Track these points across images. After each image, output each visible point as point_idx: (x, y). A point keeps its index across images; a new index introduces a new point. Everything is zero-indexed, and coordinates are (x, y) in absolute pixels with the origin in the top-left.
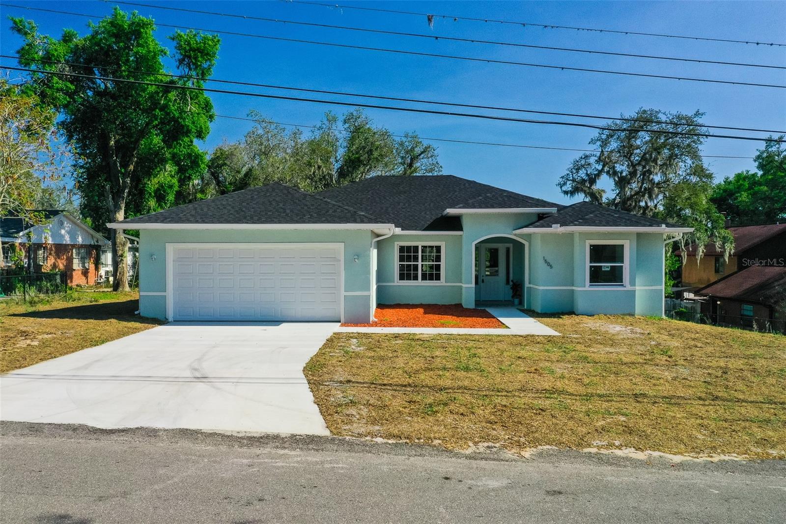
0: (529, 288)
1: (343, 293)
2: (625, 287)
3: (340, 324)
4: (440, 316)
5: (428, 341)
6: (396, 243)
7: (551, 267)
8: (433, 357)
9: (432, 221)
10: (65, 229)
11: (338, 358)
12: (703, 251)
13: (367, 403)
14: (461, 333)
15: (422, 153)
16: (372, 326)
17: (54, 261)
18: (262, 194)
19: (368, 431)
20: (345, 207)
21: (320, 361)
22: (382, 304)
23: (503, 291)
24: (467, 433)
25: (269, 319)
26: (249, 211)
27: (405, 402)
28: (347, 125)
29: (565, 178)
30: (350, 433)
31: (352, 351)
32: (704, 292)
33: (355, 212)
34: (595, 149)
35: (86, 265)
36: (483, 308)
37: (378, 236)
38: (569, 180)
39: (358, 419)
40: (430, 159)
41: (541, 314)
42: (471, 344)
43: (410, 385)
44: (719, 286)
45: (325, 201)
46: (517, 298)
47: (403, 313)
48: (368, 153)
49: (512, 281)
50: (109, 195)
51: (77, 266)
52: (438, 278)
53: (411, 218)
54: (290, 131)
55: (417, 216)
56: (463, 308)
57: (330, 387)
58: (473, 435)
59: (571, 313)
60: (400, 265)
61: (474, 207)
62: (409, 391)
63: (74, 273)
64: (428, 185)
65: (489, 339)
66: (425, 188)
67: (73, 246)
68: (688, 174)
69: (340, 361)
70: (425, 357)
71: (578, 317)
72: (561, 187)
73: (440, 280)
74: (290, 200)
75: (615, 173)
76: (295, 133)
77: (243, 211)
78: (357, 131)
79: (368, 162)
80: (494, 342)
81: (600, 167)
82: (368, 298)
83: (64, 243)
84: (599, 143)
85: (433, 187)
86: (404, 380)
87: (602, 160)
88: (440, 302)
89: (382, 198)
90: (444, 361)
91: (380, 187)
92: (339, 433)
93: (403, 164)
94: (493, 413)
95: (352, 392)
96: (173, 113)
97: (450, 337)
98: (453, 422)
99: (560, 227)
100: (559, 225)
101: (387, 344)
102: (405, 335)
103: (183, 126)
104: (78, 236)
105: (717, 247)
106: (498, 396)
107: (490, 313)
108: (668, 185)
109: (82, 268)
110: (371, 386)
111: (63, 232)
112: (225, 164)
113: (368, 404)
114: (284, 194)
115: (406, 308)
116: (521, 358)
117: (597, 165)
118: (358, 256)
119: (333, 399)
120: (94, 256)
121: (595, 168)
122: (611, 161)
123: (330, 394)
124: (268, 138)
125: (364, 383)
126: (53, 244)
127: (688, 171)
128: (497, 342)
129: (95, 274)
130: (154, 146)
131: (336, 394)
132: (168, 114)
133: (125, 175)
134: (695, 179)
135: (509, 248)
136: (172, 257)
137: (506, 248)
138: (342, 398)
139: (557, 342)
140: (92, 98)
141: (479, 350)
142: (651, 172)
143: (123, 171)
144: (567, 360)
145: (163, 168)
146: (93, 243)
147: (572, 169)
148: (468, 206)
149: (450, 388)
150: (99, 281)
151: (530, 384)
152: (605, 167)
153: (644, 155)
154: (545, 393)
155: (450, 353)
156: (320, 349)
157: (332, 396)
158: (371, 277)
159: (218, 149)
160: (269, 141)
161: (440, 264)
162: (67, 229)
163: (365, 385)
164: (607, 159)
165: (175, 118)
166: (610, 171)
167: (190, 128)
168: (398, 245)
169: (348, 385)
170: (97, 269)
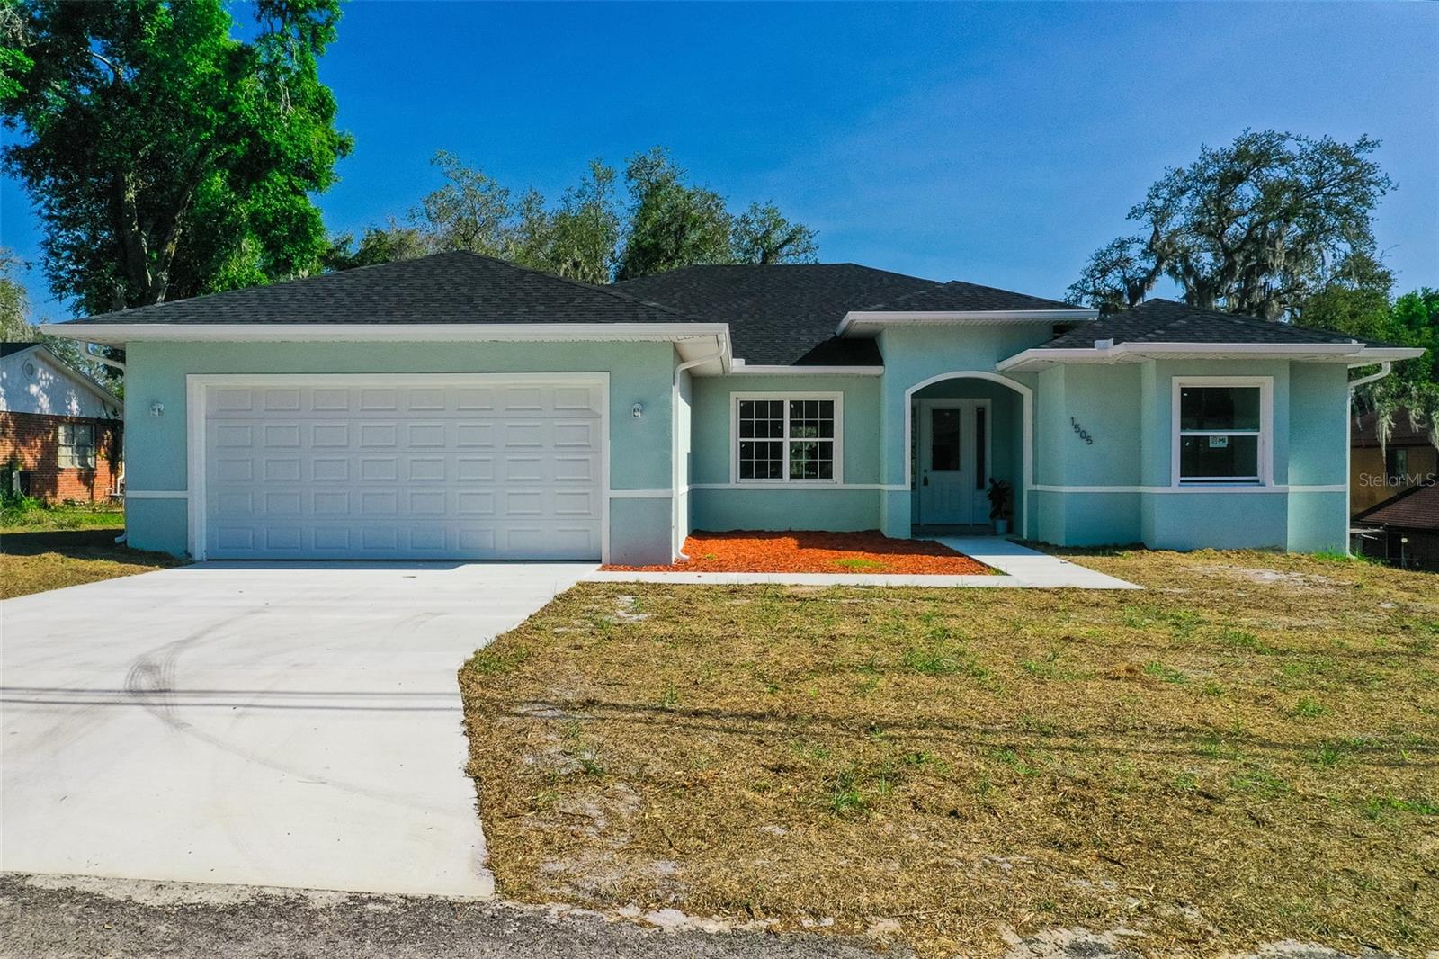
0: (1034, 494)
1: (607, 493)
2: (1263, 485)
3: (600, 565)
4: (835, 552)
5: (816, 599)
6: (734, 395)
7: (1089, 440)
8: (833, 638)
9: (813, 346)
10: (38, 384)
11: (574, 638)
12: (1390, 425)
13: (640, 772)
14: (893, 585)
15: (786, 242)
16: (676, 569)
17: (12, 449)
19: (632, 881)
20: (611, 294)
21: (519, 647)
22: (702, 532)
23: (974, 504)
24: (987, 889)
25: (435, 554)
27: (760, 770)
28: (634, 183)
29: (1079, 290)
30: (567, 890)
31: (617, 622)
32: (1371, 518)
33: (635, 302)
34: (1142, 229)
35: (90, 461)
36: (931, 539)
39: (603, 834)
41: (1066, 548)
42: (927, 608)
43: (773, 714)
44: (1403, 507)
46: (1002, 518)
47: (749, 547)
48: (675, 234)
49: (992, 480)
51: (69, 463)
52: (827, 474)
53: (766, 341)
54: (519, 196)
55: (779, 338)
56: (885, 538)
57: (529, 720)
58: (1011, 896)
59: (1137, 546)
60: (742, 443)
61: (911, 309)
62: (774, 734)
63: (60, 478)
64: (801, 282)
65: (965, 594)
66: (797, 287)
67: (59, 420)
68: (1336, 277)
69: (578, 648)
70: (812, 638)
71: (1157, 553)
73: (831, 478)
74: (485, 282)
75: (1189, 271)
76: (531, 201)
77: (373, 301)
78: (651, 195)
79: (677, 253)
80: (984, 604)
81: (1151, 266)
82: (666, 504)
83: (38, 412)
84: (1147, 216)
85: (812, 284)
86: (755, 698)
87: (1155, 251)
88: (831, 528)
90: (865, 646)
92: (527, 892)
94: (1059, 810)
95: (594, 740)
96: (245, 116)
97: (868, 592)
98: (931, 844)
99: (1115, 344)
100: (1111, 341)
101: (711, 605)
102: (756, 588)
103: (266, 145)
104: (71, 401)
105: (1411, 418)
106: (1048, 748)
107: (948, 547)
108: (1299, 296)
109: (79, 467)
110: (658, 719)
111: (34, 389)
113: (642, 778)
114: (474, 270)
116: (1072, 640)
117: (1145, 261)
118: (641, 403)
119: (531, 761)
120: (108, 443)
121: (1140, 268)
122: (1175, 250)
123: (525, 744)
124: (473, 207)
125: (635, 709)
126: (11, 413)
127: (1339, 269)
128: (990, 603)
129: (111, 480)
130: (216, 195)
131: (544, 744)
132: (234, 117)
133: (158, 265)
134: (1352, 285)
135: (983, 408)
136: (203, 408)
137: (978, 409)
138: (561, 757)
139: (1144, 603)
140: (88, 101)
141: (953, 620)
142: (1265, 268)
143: (155, 256)
144: (1199, 646)
145: (235, 247)
146: (104, 416)
147: (1092, 271)
148: (896, 306)
149: (896, 724)
150: (113, 494)
151: (1132, 713)
152: (1163, 263)
153: (1252, 229)
154: (1189, 738)
155: (878, 627)
156: (531, 617)
157: (528, 748)
158: (673, 456)
159: (373, 232)
160: (474, 213)
161: (832, 442)
162: (43, 383)
163: (639, 715)
164: (1166, 247)
165: (249, 127)
166: (1177, 268)
167: (282, 149)
168: (737, 398)
169: (587, 716)
170: (114, 469)
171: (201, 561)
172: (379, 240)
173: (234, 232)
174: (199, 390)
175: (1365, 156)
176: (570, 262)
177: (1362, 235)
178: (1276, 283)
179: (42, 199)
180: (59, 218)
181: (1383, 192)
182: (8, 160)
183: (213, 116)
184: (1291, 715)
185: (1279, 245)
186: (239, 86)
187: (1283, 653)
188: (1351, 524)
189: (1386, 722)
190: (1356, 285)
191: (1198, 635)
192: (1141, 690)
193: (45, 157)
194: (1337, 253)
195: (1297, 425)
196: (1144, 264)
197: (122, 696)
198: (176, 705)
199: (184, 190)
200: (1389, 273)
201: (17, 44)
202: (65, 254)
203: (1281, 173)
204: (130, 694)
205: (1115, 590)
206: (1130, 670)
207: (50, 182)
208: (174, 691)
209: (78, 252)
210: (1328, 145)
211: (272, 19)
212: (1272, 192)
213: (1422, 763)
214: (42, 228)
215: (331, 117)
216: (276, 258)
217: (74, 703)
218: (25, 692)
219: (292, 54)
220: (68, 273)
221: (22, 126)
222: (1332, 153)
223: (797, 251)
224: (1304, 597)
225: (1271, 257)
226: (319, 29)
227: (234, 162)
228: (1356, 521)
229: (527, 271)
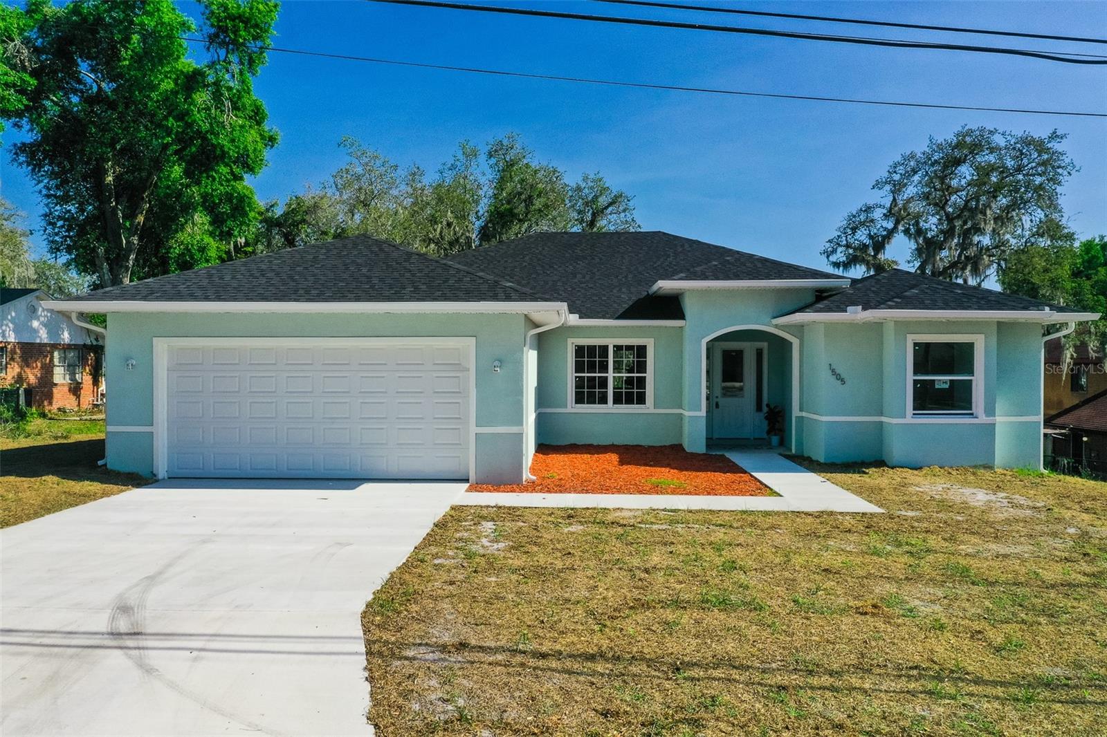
0: (800, 419)
1: (474, 429)
2: (977, 418)
3: (467, 485)
4: (648, 468)
5: (633, 526)
6: (570, 341)
7: (843, 381)
8: (647, 571)
9: (631, 303)
10: (39, 320)
11: (449, 572)
12: (1072, 355)
14: (694, 508)
15: (610, 204)
16: (526, 490)
17: (19, 370)
18: (335, 252)
20: (477, 274)
21: (407, 584)
22: (546, 445)
23: (752, 422)
26: (306, 280)
27: (592, 714)
28: (493, 161)
29: (835, 243)
31: (482, 551)
33: (496, 282)
34: (883, 197)
35: (78, 377)
36: (722, 454)
37: (537, 326)
38: (841, 246)
40: (622, 215)
41: (825, 464)
42: (718, 535)
43: (602, 654)
44: (1085, 412)
45: (444, 264)
46: (775, 435)
47: (582, 463)
48: (525, 201)
49: (768, 405)
50: (103, 264)
51: (62, 379)
52: (641, 400)
53: (595, 298)
54: (406, 170)
55: (604, 295)
56: (686, 452)
57: (416, 665)
59: (880, 463)
60: (576, 377)
61: (706, 278)
62: (602, 675)
63: (55, 390)
65: (748, 519)
66: (618, 252)
67: (54, 346)
68: (1033, 235)
69: (452, 583)
70: (631, 570)
71: (894, 471)
72: (828, 257)
73: (645, 404)
74: (381, 263)
75: (920, 232)
76: (414, 174)
77: (295, 281)
78: (507, 170)
79: (526, 216)
80: (762, 530)
81: (890, 225)
82: (519, 437)
83: (38, 341)
84: (888, 187)
85: (630, 249)
86: (588, 637)
87: (894, 214)
88: (645, 442)
89: (547, 267)
90: (672, 580)
91: (543, 249)
93: (581, 221)
96: (198, 124)
97: (674, 516)
99: (862, 310)
100: (861, 307)
101: (553, 534)
102: (586, 512)
103: (214, 146)
104: (63, 331)
106: (812, 688)
107: (734, 463)
108: (1004, 251)
109: (70, 382)
110: (514, 661)
111: (35, 324)
112: (304, 221)
114: (372, 252)
115: (586, 453)
116: (831, 571)
117: (886, 222)
118: (500, 361)
119: (416, 707)
120: (91, 363)
121: (882, 226)
122: (909, 214)
123: (412, 690)
124: (371, 180)
125: (495, 650)
126: (18, 343)
127: (1035, 230)
128: (767, 529)
129: (93, 391)
130: (174, 182)
131: (427, 690)
132: (189, 125)
133: (131, 231)
134: (1044, 242)
135: (762, 350)
136: (166, 363)
137: (757, 350)
138: (440, 703)
139: (885, 529)
140: (78, 107)
141: (739, 550)
142: (978, 230)
143: (128, 224)
144: (928, 577)
145: (189, 219)
146: (88, 342)
147: (845, 229)
148: (695, 276)
149: (695, 664)
150: (95, 403)
151: (876, 650)
152: (899, 223)
153: (967, 202)
154: (920, 676)
155: (681, 558)
156: (416, 548)
157: (415, 695)
158: (524, 401)
159: (294, 198)
160: (371, 184)
161: (645, 377)
162: (42, 319)
163: (500, 657)
164: (902, 212)
165: (201, 132)
166: (910, 230)
167: (226, 150)
168: (573, 343)
169: (460, 659)
170: (96, 383)
171: (164, 479)
172: (299, 204)
173: (188, 208)
174: (162, 347)
175: (1055, 146)
176: (445, 223)
177: (1053, 205)
178: (986, 241)
179: (42, 181)
180: (55, 196)
181: (1069, 173)
182: (16, 154)
183: (173, 125)
184: (998, 650)
185: (988, 212)
186: (193, 100)
187: (992, 584)
188: (1044, 425)
189: (1072, 657)
190: (1049, 242)
191: (925, 566)
192: (883, 626)
193: (44, 152)
194: (1034, 219)
195: (1004, 370)
196: (885, 224)
197: (106, 639)
198: (147, 648)
199: (150, 175)
200: (1073, 234)
201: (24, 68)
202: (60, 223)
203: (992, 158)
204: (111, 637)
205: (863, 513)
206: (875, 606)
207: (49, 169)
208: (145, 634)
209: (70, 221)
210: (1027, 138)
211: (218, 50)
212: (984, 172)
213: (1099, 701)
214: (42, 204)
215: (263, 123)
216: (221, 230)
217: (69, 646)
218: (31, 634)
219: (233, 76)
220: (62, 238)
221: (27, 127)
222: (1030, 144)
223: (618, 211)
224: (1008, 522)
225: (983, 223)
226: (254, 56)
227: (189, 157)
228: (1048, 422)
229: (412, 253)
